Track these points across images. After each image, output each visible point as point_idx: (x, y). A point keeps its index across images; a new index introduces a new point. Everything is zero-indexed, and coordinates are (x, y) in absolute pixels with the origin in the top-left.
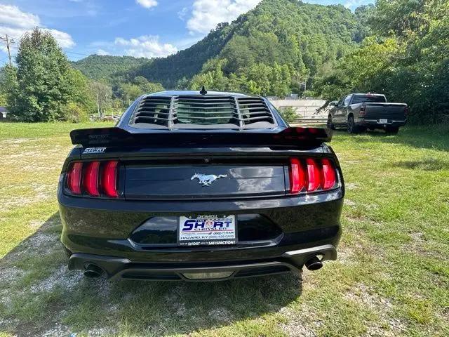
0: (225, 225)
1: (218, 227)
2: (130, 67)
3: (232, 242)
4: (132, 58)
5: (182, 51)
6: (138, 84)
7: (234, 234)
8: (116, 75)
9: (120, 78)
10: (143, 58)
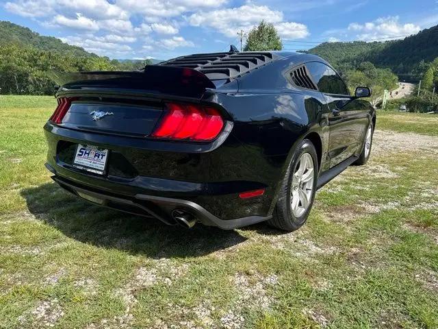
0: (101, 156)
1: (97, 157)
2: (358, 52)
3: (101, 173)
4: (363, 44)
5: (425, 31)
6: (362, 70)
7: (104, 167)
8: (343, 62)
9: (346, 65)
10: (375, 42)
